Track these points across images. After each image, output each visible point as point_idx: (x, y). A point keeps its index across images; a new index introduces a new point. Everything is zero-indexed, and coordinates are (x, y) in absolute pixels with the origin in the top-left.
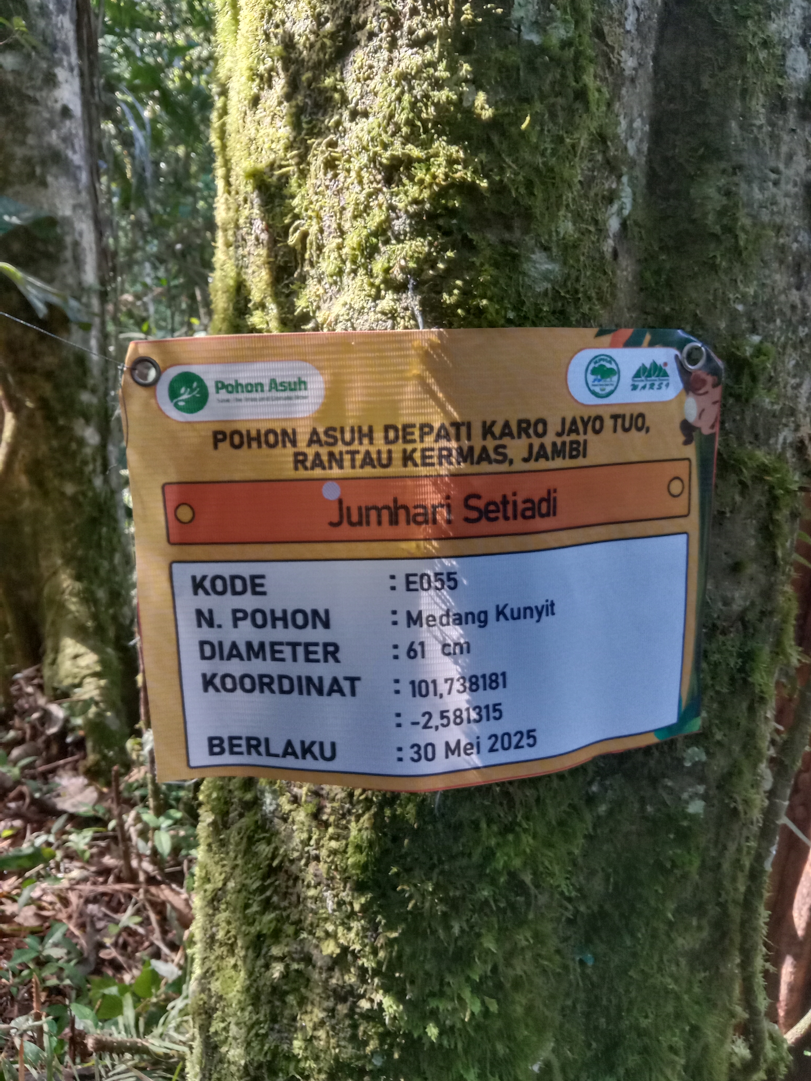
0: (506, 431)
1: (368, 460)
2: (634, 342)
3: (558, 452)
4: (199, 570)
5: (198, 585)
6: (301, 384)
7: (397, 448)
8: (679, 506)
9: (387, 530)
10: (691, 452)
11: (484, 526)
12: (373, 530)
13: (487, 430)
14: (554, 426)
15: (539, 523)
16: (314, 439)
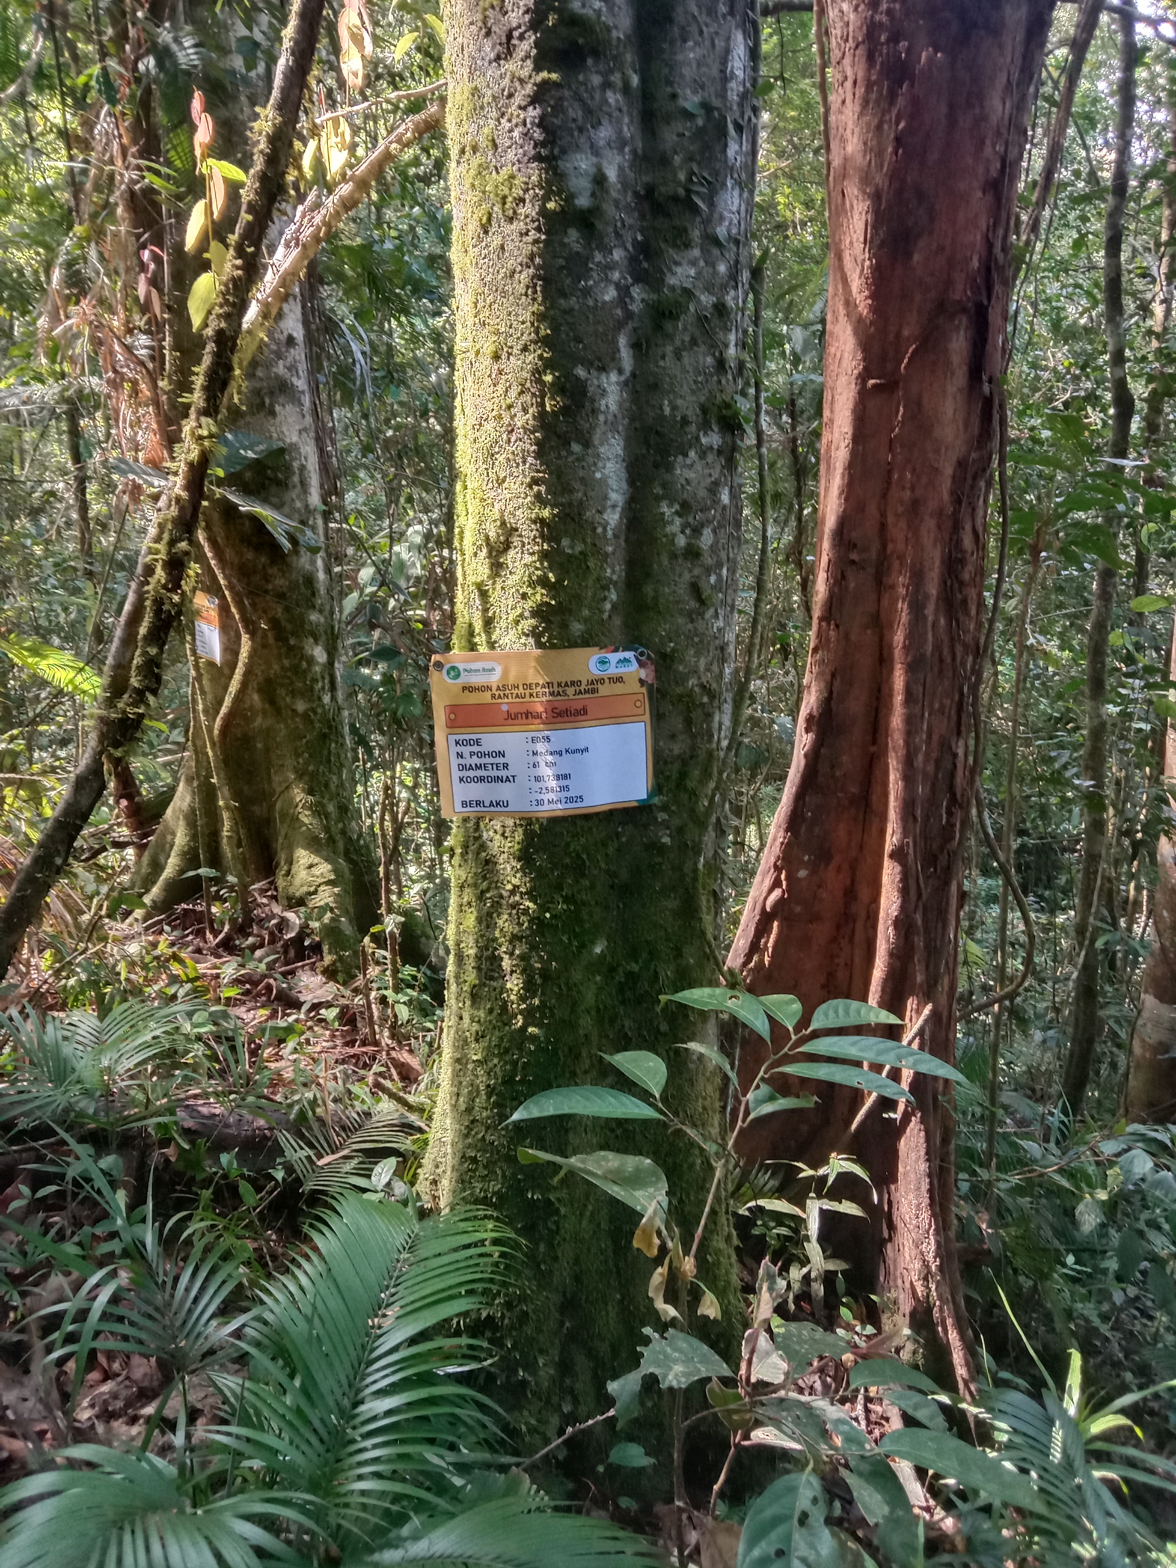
0: (566, 685)
1: (517, 696)
2: (616, 650)
3: (586, 692)
4: (458, 737)
5: (457, 743)
6: (493, 669)
7: (528, 692)
8: (641, 711)
9: (524, 721)
10: (644, 690)
11: (559, 719)
12: (519, 721)
13: (559, 685)
14: (584, 682)
15: (580, 718)
16: (498, 689)
